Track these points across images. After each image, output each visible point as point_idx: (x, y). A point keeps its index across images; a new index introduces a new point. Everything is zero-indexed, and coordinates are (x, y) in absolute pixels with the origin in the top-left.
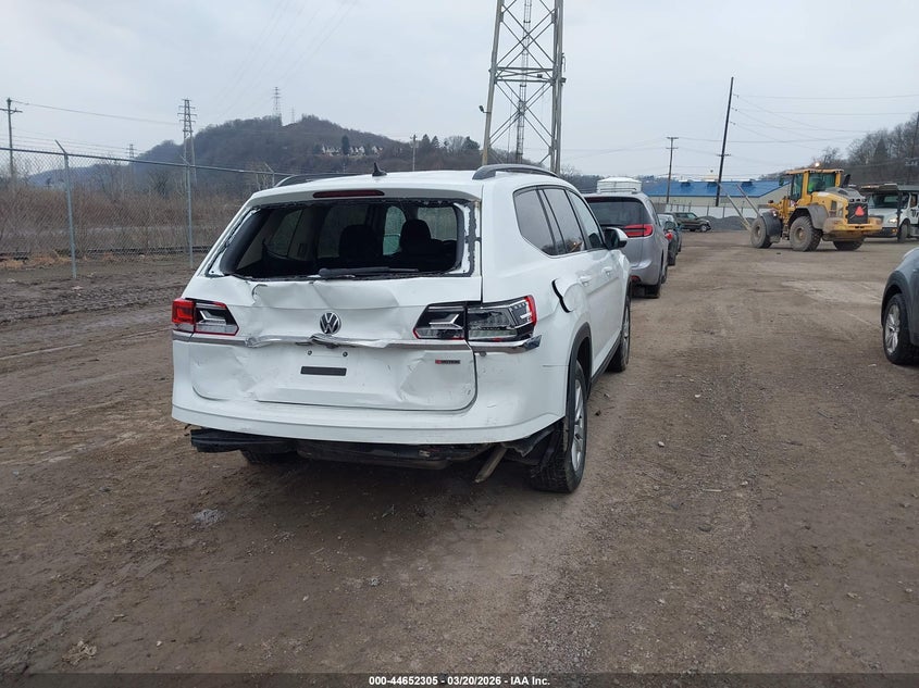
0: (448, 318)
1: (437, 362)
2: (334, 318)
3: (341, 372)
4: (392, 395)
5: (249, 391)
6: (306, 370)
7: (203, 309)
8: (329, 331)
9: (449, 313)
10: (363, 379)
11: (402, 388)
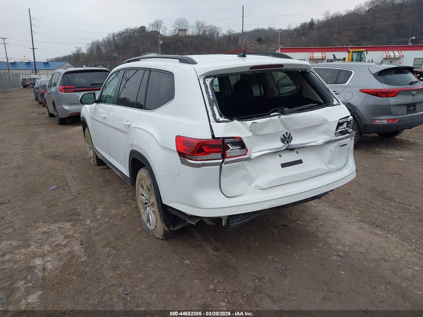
0: (343, 124)
1: (341, 146)
2: (290, 134)
3: (300, 162)
4: (323, 167)
5: (253, 185)
6: (284, 165)
7: (228, 143)
8: (288, 142)
9: (344, 122)
10: (311, 162)
11: (328, 162)
